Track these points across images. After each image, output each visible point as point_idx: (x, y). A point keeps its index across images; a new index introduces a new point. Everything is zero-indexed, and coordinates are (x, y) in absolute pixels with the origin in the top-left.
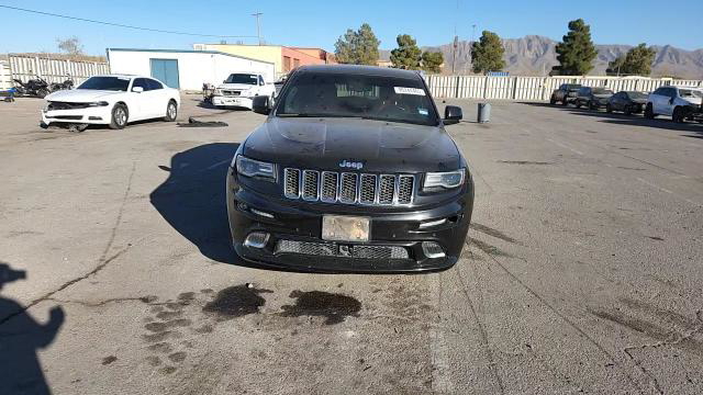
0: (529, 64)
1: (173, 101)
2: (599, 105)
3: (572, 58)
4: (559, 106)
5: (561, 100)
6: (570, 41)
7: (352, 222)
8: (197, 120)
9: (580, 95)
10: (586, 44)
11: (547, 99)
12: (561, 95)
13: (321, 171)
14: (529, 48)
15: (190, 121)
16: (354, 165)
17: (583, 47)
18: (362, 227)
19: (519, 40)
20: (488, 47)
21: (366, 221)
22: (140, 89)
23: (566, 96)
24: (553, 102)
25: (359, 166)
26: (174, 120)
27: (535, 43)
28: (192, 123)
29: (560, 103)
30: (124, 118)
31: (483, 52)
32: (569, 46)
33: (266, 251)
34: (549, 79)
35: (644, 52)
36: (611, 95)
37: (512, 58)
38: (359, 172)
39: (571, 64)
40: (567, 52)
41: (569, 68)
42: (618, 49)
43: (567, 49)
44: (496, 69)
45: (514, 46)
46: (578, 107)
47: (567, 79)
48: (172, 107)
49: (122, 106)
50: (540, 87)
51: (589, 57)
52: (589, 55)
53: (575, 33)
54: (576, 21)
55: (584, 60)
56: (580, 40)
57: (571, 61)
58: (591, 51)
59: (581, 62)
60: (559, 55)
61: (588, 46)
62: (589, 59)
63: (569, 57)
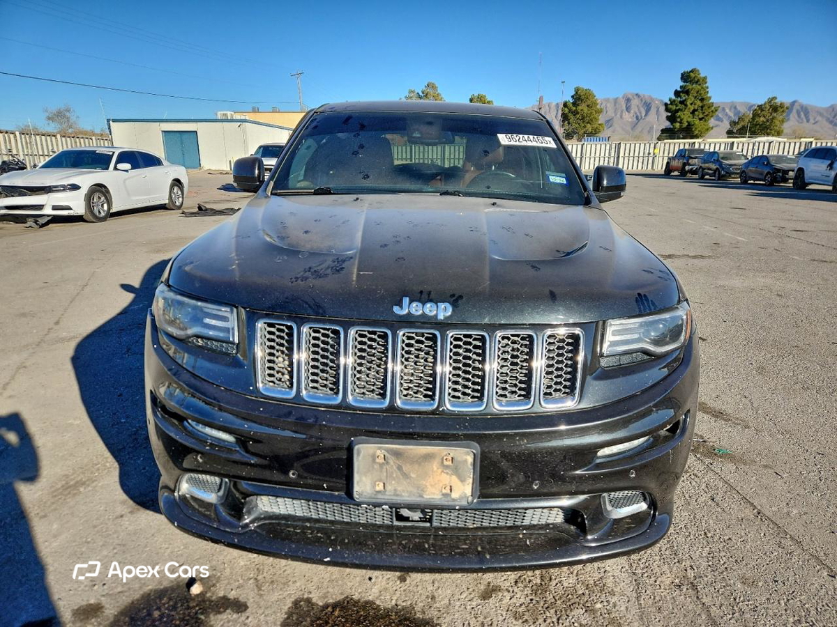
0: (629, 128)
1: (177, 182)
2: (729, 174)
3: (686, 117)
4: (676, 177)
5: (679, 169)
6: (684, 97)
7: (428, 457)
8: (208, 206)
9: (705, 162)
10: (702, 100)
11: (660, 168)
12: (677, 163)
13: (347, 325)
14: (628, 109)
15: (200, 208)
16: (429, 309)
17: (699, 103)
18: (456, 469)
19: (616, 101)
20: (583, 107)
21: (465, 455)
22: (127, 166)
23: (685, 165)
24: (668, 173)
25: (443, 311)
26: (179, 207)
27: (635, 102)
28: (202, 211)
29: (676, 173)
30: (106, 207)
31: (575, 113)
32: (682, 102)
33: (224, 513)
34: (661, 144)
35: (775, 108)
36: (744, 161)
37: (608, 121)
38: (443, 326)
39: (685, 124)
40: (677, 111)
41: (681, 130)
42: (735, 108)
43: (680, 106)
44: (593, 134)
45: (610, 107)
46: (702, 178)
47: (683, 144)
48: (176, 189)
49: (100, 189)
50: (649, 154)
51: (707, 115)
52: (707, 113)
53: (689, 86)
54: (690, 72)
55: (700, 119)
56: (695, 95)
57: (685, 121)
58: (709, 107)
59: (697, 122)
60: (670, 114)
61: (705, 102)
62: (707, 118)
63: (682, 117)
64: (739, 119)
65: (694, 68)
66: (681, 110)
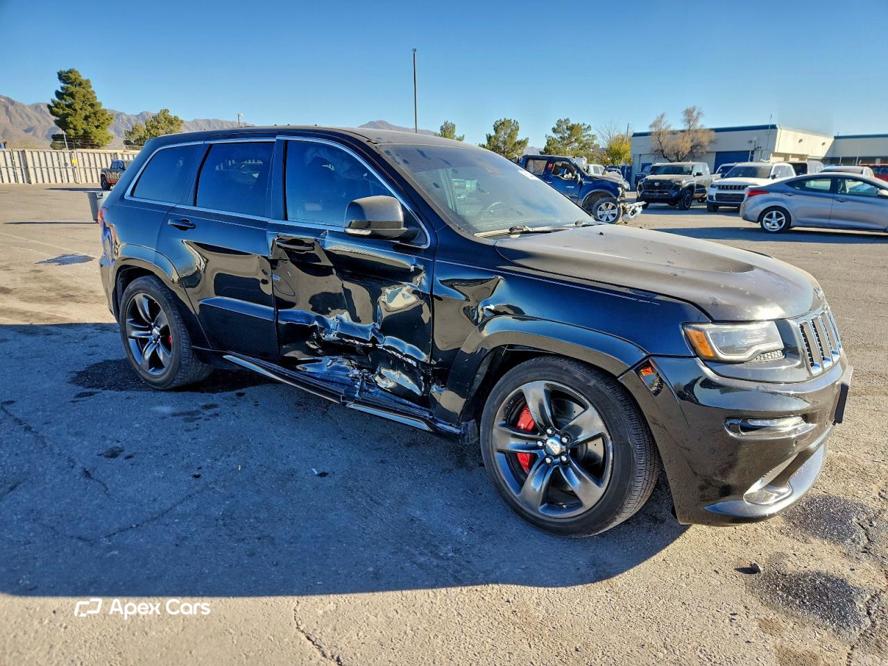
3: (78, 122)
6: (69, 101)
10: (92, 105)
17: (89, 109)
32: (69, 106)
39: (81, 132)
40: (67, 115)
41: (78, 137)
43: (68, 111)
50: (66, 164)
51: (103, 123)
52: (102, 121)
53: (72, 89)
54: (68, 72)
55: (97, 127)
56: (82, 99)
57: (79, 127)
58: (102, 114)
59: (94, 129)
60: (58, 119)
61: (96, 108)
62: (103, 126)
63: (75, 123)
64: (133, 129)
65: (71, 68)
66: (71, 115)
